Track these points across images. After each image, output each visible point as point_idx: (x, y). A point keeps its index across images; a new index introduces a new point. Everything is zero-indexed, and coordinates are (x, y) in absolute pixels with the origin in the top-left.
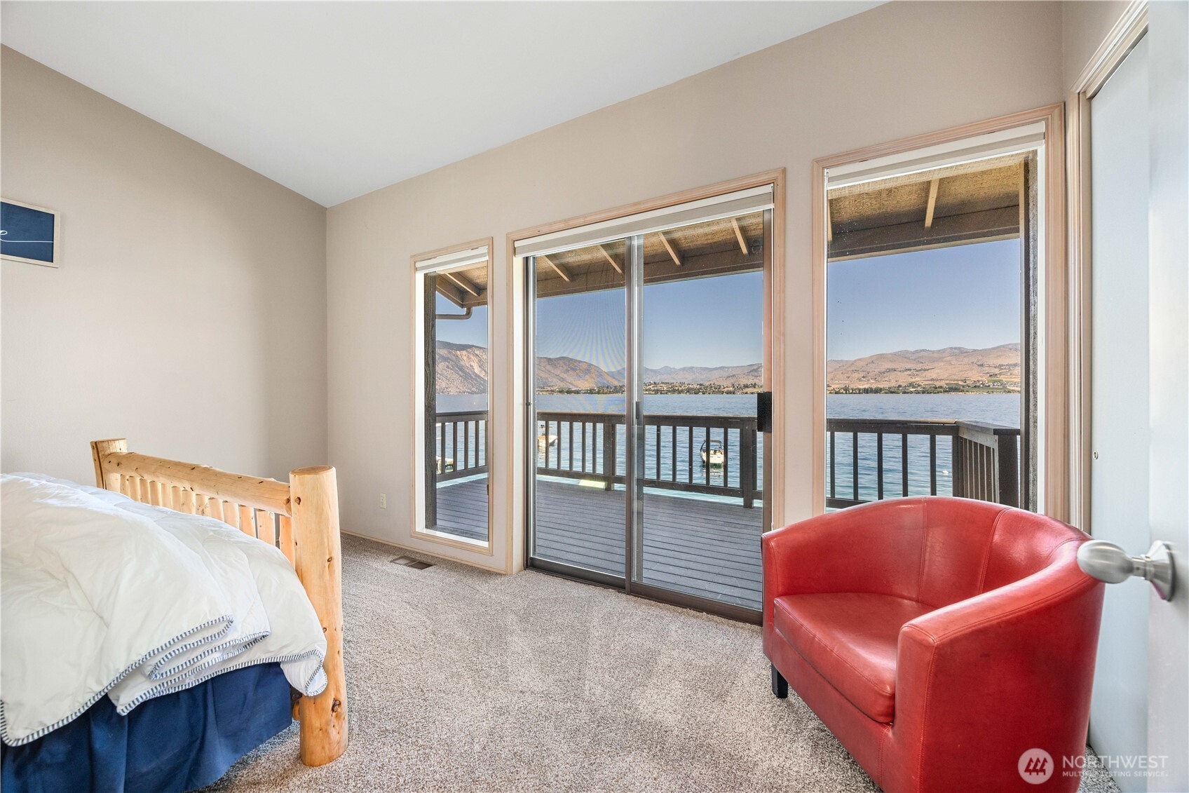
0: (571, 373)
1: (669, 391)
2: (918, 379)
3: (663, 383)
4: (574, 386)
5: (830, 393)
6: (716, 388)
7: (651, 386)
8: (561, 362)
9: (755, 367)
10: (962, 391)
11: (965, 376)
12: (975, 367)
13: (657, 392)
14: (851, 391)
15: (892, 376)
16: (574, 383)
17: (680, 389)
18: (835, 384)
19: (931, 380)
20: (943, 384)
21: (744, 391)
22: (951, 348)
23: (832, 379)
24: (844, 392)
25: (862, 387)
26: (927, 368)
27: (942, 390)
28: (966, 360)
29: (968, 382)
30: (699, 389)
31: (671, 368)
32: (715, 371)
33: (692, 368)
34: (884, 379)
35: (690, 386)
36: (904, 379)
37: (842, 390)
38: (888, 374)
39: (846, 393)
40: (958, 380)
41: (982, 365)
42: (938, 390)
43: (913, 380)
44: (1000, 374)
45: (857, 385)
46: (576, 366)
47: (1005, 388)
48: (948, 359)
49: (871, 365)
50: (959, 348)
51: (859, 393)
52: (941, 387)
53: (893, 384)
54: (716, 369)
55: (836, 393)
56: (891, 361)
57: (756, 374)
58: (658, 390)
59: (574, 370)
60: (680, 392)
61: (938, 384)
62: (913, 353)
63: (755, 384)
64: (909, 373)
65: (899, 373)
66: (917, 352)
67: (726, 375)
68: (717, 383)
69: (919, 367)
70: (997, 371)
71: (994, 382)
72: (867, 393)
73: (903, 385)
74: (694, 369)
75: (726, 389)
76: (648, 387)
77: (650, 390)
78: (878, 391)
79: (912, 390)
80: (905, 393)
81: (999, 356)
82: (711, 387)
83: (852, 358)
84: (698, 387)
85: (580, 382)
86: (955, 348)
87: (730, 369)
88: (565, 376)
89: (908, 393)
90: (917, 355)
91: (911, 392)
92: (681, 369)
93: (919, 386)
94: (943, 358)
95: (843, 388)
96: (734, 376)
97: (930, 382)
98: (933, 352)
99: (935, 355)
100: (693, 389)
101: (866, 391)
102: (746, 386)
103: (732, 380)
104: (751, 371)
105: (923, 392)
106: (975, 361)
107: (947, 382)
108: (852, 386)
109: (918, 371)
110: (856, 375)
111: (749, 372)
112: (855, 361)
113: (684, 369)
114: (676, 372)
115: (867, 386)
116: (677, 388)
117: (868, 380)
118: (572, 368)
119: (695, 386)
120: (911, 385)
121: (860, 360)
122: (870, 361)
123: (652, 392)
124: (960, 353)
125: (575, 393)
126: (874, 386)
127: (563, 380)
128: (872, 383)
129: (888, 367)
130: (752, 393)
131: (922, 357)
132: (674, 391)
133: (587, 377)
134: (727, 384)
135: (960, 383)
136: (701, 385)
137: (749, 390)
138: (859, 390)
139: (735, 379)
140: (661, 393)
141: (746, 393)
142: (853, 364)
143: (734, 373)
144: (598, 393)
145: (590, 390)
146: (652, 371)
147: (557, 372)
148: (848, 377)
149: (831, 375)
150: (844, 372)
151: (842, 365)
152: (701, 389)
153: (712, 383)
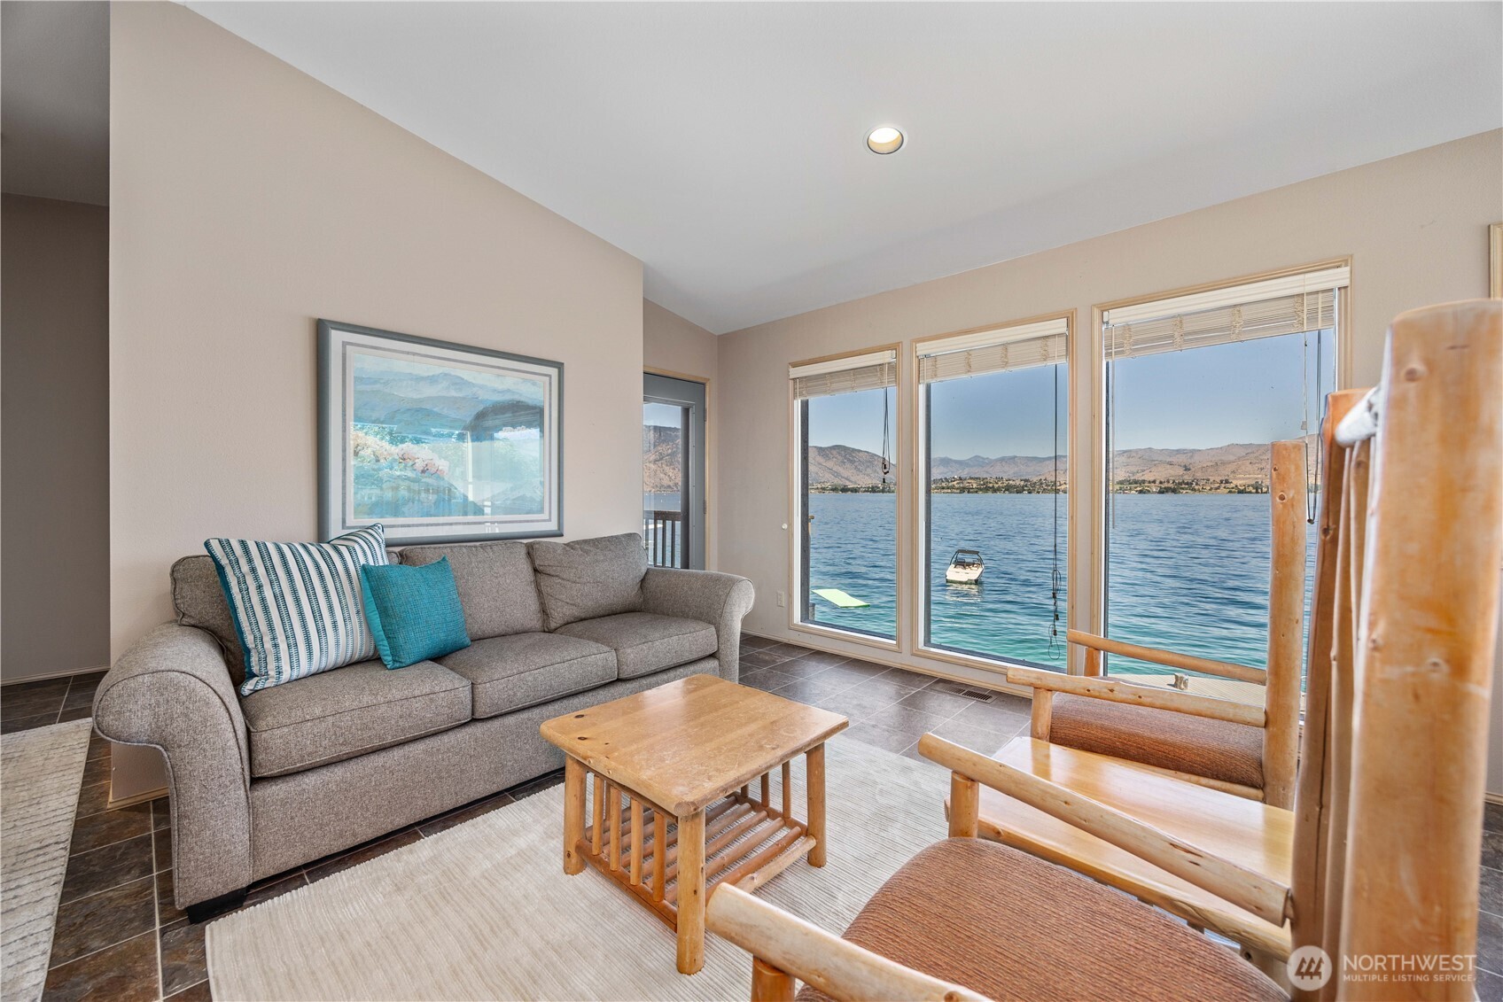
0: (848, 465)
1: (981, 489)
3: (971, 478)
4: (850, 481)
6: (1047, 485)
7: (955, 483)
8: (834, 452)
13: (962, 490)
16: (853, 479)
17: (996, 486)
18: (1240, 479)
23: (1234, 472)
24: (1254, 491)
30: (1023, 487)
31: (983, 458)
33: (1014, 458)
35: (1011, 482)
37: (1251, 488)
39: (1257, 492)
46: (853, 457)
55: (1240, 492)
58: (964, 488)
59: (852, 462)
60: (995, 490)
68: (1050, 479)
76: (950, 484)
77: (953, 487)
82: (1041, 484)
84: (1022, 483)
85: (858, 477)
88: (840, 470)
92: (997, 460)
95: (1252, 486)
100: (1015, 487)
113: (1002, 460)
114: (992, 463)
116: (991, 485)
118: (849, 460)
119: (1018, 483)
123: (955, 491)
125: (852, 491)
127: (837, 475)
132: (987, 489)
133: (869, 471)
136: (1026, 480)
140: (969, 492)
144: (883, 491)
145: (873, 488)
146: (956, 462)
147: (830, 464)
149: (1232, 467)
150: (1254, 461)
151: (1250, 451)
152: (1026, 486)
153: (1043, 478)
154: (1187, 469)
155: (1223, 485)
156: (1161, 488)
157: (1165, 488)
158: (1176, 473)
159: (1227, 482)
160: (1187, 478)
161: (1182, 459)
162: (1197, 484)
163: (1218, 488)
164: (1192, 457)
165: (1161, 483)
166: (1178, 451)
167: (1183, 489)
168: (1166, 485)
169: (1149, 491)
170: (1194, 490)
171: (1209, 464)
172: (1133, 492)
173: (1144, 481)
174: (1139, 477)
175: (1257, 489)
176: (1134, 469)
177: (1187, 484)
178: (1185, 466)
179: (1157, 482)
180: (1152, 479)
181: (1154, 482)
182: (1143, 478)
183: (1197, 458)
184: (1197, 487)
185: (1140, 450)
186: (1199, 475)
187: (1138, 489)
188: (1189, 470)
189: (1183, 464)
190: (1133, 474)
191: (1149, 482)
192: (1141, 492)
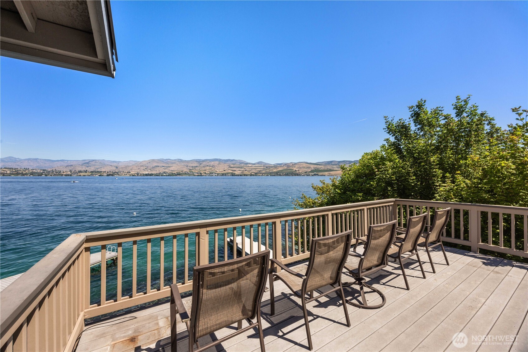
2: (167, 170)
5: (130, 176)
6: (57, 173)
9: (87, 161)
10: (181, 175)
11: (182, 169)
12: (185, 167)
14: (140, 175)
15: (157, 169)
17: (24, 172)
18: (133, 171)
19: (171, 171)
20: (175, 172)
21: (79, 174)
22: (178, 159)
23: (131, 169)
25: (145, 173)
26: (170, 166)
27: (175, 175)
28: (183, 164)
29: (183, 172)
30: (42, 173)
32: (57, 162)
33: (36, 159)
34: (154, 170)
35: (34, 171)
36: (162, 170)
38: (156, 168)
39: (138, 176)
40: (180, 171)
41: (187, 166)
42: (174, 175)
43: (165, 171)
44: (192, 169)
45: (143, 172)
47: (194, 174)
48: (177, 163)
49: (149, 164)
50: (181, 159)
51: (143, 176)
52: (174, 174)
53: (158, 172)
54: (58, 161)
55: (133, 176)
56: (157, 163)
57: (87, 165)
61: (174, 172)
62: (165, 160)
63: (87, 171)
64: (164, 168)
65: (160, 168)
66: (167, 159)
67: (66, 165)
68: (58, 169)
69: (167, 165)
70: (191, 168)
71: (191, 172)
72: (147, 176)
73: (162, 172)
74: (38, 160)
75: (65, 173)
78: (151, 175)
79: (164, 174)
80: (162, 176)
81: (192, 163)
82: (53, 172)
83: (141, 160)
84: (42, 171)
86: (180, 159)
87: (69, 162)
89: (163, 176)
90: (167, 161)
91: (164, 176)
93: (167, 173)
94: (175, 162)
95: (136, 174)
96: (72, 165)
97: (171, 172)
98: (172, 160)
99: (173, 161)
100: (35, 173)
101: (147, 175)
102: (80, 172)
103: (70, 168)
104: (84, 163)
105: (169, 176)
106: (185, 164)
107: (177, 172)
108: (141, 173)
109: (167, 167)
110: (142, 168)
111: (83, 164)
112: (142, 162)
115: (147, 173)
116: (21, 172)
117: (148, 170)
119: (39, 171)
120: (164, 173)
121: (144, 161)
122: (149, 162)
124: (181, 161)
126: (150, 173)
128: (149, 172)
129: (156, 165)
130: (84, 176)
131: (168, 162)
134: (67, 171)
135: (181, 172)
136: (44, 170)
137: (82, 174)
138: (144, 174)
139: (72, 167)
141: (80, 175)
142: (141, 163)
143: (72, 164)
148: (139, 169)
149: (131, 168)
150: (137, 166)
151: (136, 163)
152: (44, 173)
153: (54, 169)
154: (117, 168)
155: (128, 173)
156: (107, 174)
157: (109, 174)
158: (113, 169)
159: (129, 172)
160: (117, 171)
161: (115, 164)
162: (120, 173)
163: (127, 174)
164: (118, 164)
165: (108, 172)
166: (114, 162)
167: (115, 174)
168: (109, 173)
169: (103, 175)
170: (119, 175)
171: (124, 166)
172: (97, 176)
173: (101, 172)
174: (99, 170)
175: (137, 175)
176: (98, 167)
177: (117, 173)
178: (116, 167)
179: (106, 172)
180: (104, 171)
181: (105, 172)
182: (101, 170)
183: (120, 164)
184: (120, 174)
185: (100, 160)
186: (121, 170)
187: (99, 174)
188: (118, 168)
189: (115, 166)
190: (97, 169)
191: (103, 172)
192: (100, 175)
